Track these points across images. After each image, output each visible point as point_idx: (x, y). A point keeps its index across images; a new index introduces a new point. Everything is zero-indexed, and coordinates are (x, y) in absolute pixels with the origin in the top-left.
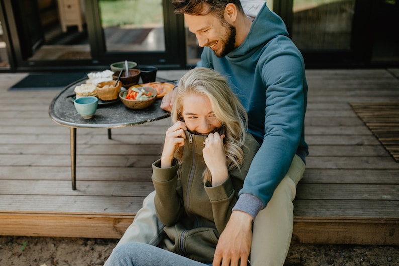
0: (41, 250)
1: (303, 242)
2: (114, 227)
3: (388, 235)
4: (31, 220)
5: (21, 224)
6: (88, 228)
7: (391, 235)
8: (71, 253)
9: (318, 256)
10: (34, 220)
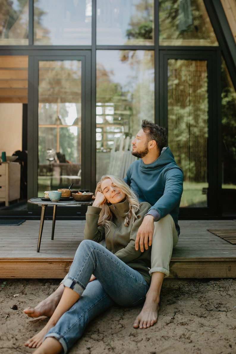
0: (14, 288)
1: (180, 277)
2: (65, 269)
3: (228, 270)
4: (12, 266)
5: (4, 269)
6: (48, 271)
7: (230, 270)
8: (35, 290)
9: (189, 286)
10: (14, 266)
